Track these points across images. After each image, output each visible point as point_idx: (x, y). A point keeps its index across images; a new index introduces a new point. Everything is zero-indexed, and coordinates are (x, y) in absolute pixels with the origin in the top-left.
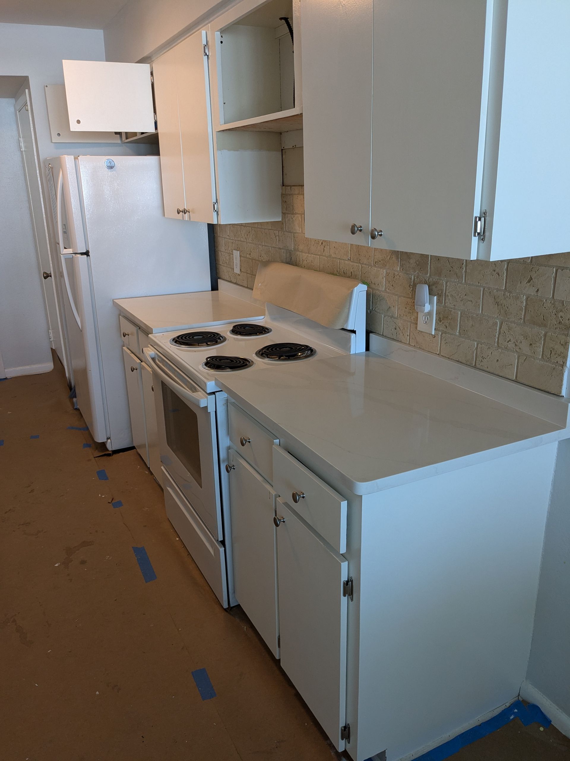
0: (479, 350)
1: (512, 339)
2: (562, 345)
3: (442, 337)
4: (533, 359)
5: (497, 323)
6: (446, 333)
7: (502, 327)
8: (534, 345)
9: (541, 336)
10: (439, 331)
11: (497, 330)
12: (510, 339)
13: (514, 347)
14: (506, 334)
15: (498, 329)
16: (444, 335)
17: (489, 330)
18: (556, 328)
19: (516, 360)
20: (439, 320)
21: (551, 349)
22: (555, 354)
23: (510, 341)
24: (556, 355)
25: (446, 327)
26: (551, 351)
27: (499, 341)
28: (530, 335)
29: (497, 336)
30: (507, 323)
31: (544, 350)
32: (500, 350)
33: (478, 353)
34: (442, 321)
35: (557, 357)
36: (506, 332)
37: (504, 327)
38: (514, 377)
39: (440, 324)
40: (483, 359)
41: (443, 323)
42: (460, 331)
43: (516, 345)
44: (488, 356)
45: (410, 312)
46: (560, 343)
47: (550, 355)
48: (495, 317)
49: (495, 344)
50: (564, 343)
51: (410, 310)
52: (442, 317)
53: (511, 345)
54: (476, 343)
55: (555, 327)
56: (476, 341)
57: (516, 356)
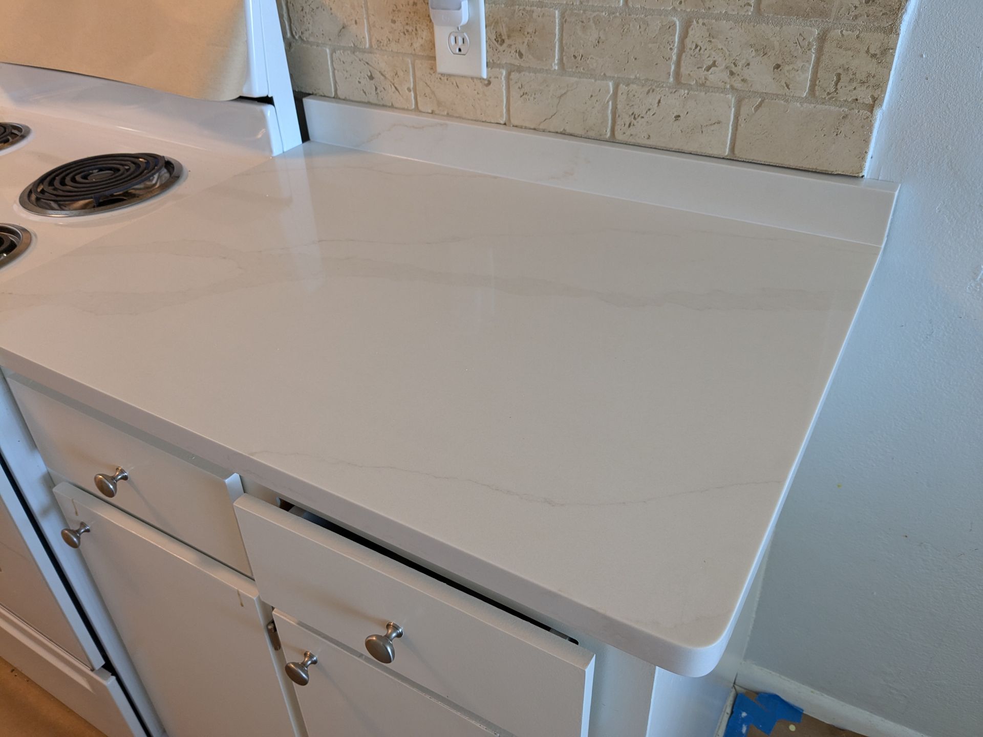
0: (621, 98)
1: (719, 60)
2: (874, 56)
3: (512, 83)
4: (782, 102)
5: (675, 24)
6: (519, 69)
7: (691, 32)
8: (787, 68)
9: (809, 43)
10: (500, 66)
11: (673, 42)
12: (715, 62)
13: (728, 80)
14: (703, 50)
15: (677, 40)
16: (514, 76)
17: (650, 45)
18: (856, 17)
19: (733, 110)
20: (498, 40)
21: (840, 71)
22: (851, 80)
23: (714, 64)
24: (855, 84)
25: (521, 55)
26: (839, 76)
27: (682, 70)
28: (776, 44)
29: (674, 58)
30: (705, 21)
31: (819, 75)
32: (684, 92)
33: (619, 107)
34: (507, 42)
35: (855, 89)
36: (700, 44)
37: (697, 33)
38: (727, 150)
39: (501, 48)
40: (635, 118)
41: (510, 46)
42: (561, 60)
43: (732, 73)
44: (649, 110)
45: (408, 31)
46: (868, 52)
47: (836, 84)
48: (667, 11)
49: (669, 78)
50: (878, 52)
51: (407, 24)
52: (504, 31)
53: (717, 76)
54: (611, 84)
55: (853, 14)
56: (612, 78)
57: (732, 100)
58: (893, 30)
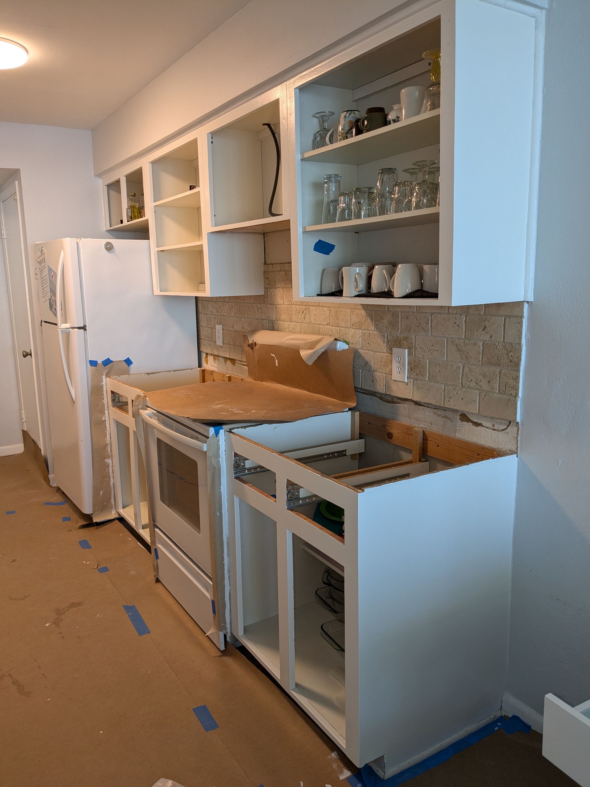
0: (446, 391)
1: (473, 379)
2: (514, 379)
3: (414, 384)
4: (491, 394)
5: (460, 366)
6: (417, 380)
7: (465, 369)
8: (491, 382)
9: (497, 374)
10: (411, 378)
11: (460, 372)
12: (472, 379)
13: (476, 386)
14: (468, 375)
15: (461, 372)
16: (415, 382)
17: (454, 373)
18: (508, 366)
19: (478, 396)
20: (411, 369)
21: (506, 384)
22: (509, 387)
23: (472, 380)
24: (510, 388)
25: (417, 375)
26: (506, 385)
27: (463, 382)
28: (488, 374)
29: (461, 378)
30: (468, 366)
31: (500, 385)
32: (464, 389)
33: (445, 394)
34: (414, 370)
35: (510, 390)
36: (467, 373)
37: (466, 369)
38: (477, 412)
39: (412, 372)
40: (450, 399)
41: (414, 371)
42: (429, 377)
43: (477, 383)
44: (454, 395)
45: (385, 365)
46: (512, 378)
47: (505, 388)
48: (458, 362)
49: (459, 385)
50: (515, 378)
51: (385, 363)
52: (413, 366)
53: (473, 384)
54: (443, 386)
55: (507, 365)
56: (443, 384)
57: (477, 392)
58: (518, 371)
